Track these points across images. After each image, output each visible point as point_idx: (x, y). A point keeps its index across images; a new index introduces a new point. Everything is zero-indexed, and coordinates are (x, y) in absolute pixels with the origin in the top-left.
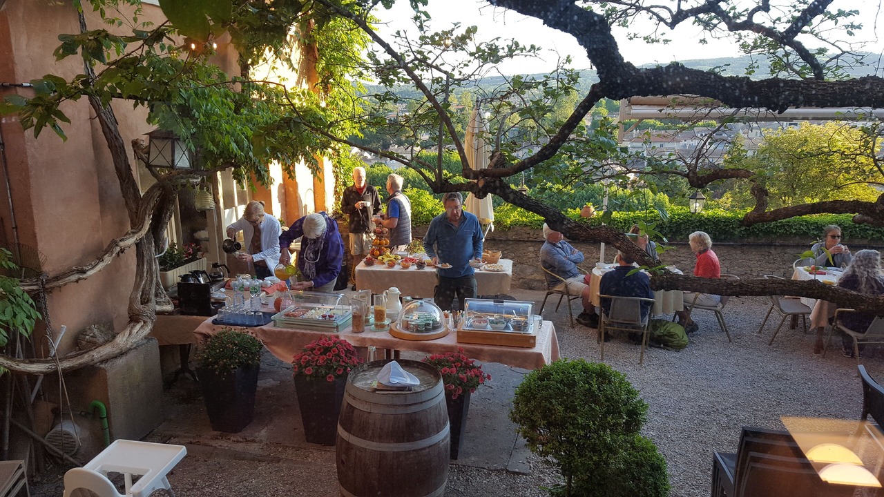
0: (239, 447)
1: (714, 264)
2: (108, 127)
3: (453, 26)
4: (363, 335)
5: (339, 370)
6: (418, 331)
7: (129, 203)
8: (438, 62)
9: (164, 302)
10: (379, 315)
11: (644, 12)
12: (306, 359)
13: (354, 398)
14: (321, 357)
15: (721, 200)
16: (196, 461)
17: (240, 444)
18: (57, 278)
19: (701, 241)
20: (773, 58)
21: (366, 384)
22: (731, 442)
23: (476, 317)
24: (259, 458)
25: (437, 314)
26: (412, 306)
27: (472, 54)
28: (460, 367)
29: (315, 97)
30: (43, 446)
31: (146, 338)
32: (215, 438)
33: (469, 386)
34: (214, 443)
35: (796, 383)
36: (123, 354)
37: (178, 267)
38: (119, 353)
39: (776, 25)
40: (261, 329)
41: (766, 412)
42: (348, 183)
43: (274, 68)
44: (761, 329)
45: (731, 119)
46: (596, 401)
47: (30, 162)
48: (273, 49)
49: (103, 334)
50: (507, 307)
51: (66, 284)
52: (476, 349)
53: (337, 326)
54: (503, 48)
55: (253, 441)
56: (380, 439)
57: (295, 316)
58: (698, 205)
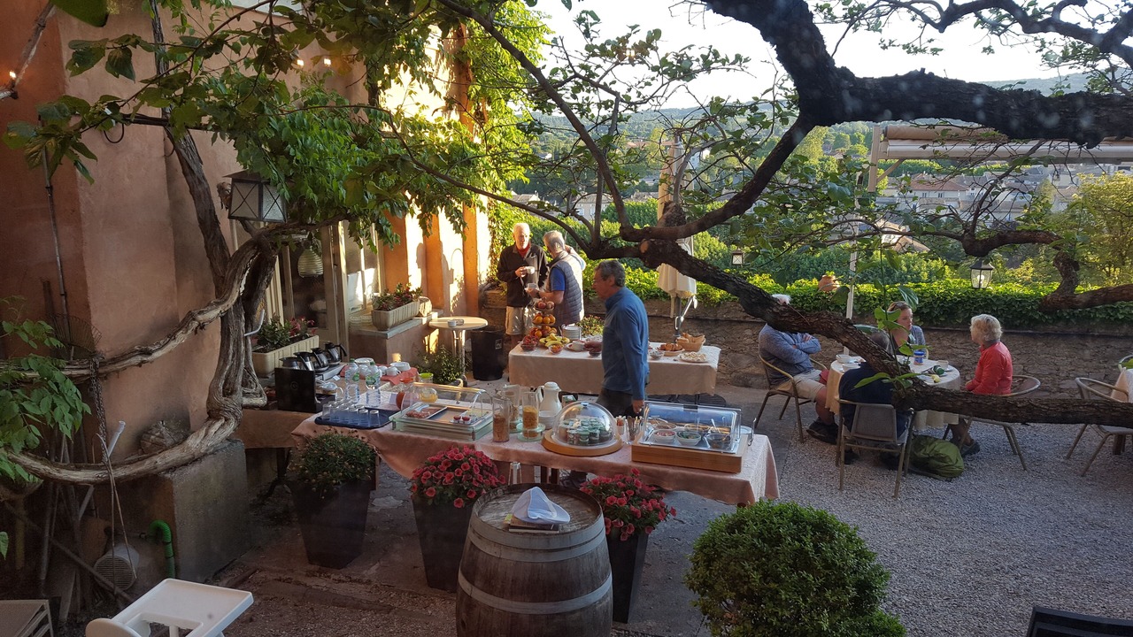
0: (343, 589)
1: (1004, 363)
2: (190, 167)
3: (629, 31)
4: (507, 446)
5: (471, 493)
6: (579, 443)
7: (214, 264)
8: (608, 80)
9: (254, 393)
10: (530, 420)
11: (903, 10)
12: (428, 476)
13: (480, 537)
14: (448, 474)
15: (1019, 270)
16: (283, 605)
17: (343, 584)
18: (114, 360)
19: (988, 327)
20: (1091, 74)
21: (498, 517)
22: (1020, 617)
23: (659, 427)
24: (365, 606)
25: (606, 421)
26: (573, 408)
27: (654, 69)
28: (634, 496)
29: (465, 130)
30: (92, 577)
31: (228, 439)
32: (310, 574)
33: (645, 523)
34: (310, 582)
35: (1120, 533)
36: (196, 460)
37: (282, 346)
38: (190, 459)
39: (1097, 26)
40: (375, 432)
41: (1074, 574)
42: (508, 242)
43: (411, 92)
44: (1071, 452)
45: (1026, 159)
46: (809, 567)
47: (83, 210)
48: (409, 68)
49: (173, 434)
50: (703, 415)
51: (125, 369)
52: (658, 472)
53: (473, 433)
54: (698, 60)
55: (359, 581)
56: (512, 595)
57: (420, 417)
58: (983, 277)
